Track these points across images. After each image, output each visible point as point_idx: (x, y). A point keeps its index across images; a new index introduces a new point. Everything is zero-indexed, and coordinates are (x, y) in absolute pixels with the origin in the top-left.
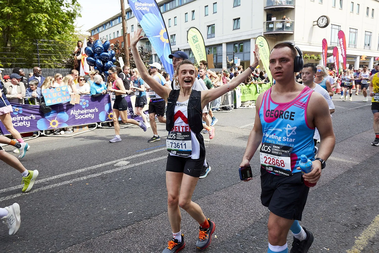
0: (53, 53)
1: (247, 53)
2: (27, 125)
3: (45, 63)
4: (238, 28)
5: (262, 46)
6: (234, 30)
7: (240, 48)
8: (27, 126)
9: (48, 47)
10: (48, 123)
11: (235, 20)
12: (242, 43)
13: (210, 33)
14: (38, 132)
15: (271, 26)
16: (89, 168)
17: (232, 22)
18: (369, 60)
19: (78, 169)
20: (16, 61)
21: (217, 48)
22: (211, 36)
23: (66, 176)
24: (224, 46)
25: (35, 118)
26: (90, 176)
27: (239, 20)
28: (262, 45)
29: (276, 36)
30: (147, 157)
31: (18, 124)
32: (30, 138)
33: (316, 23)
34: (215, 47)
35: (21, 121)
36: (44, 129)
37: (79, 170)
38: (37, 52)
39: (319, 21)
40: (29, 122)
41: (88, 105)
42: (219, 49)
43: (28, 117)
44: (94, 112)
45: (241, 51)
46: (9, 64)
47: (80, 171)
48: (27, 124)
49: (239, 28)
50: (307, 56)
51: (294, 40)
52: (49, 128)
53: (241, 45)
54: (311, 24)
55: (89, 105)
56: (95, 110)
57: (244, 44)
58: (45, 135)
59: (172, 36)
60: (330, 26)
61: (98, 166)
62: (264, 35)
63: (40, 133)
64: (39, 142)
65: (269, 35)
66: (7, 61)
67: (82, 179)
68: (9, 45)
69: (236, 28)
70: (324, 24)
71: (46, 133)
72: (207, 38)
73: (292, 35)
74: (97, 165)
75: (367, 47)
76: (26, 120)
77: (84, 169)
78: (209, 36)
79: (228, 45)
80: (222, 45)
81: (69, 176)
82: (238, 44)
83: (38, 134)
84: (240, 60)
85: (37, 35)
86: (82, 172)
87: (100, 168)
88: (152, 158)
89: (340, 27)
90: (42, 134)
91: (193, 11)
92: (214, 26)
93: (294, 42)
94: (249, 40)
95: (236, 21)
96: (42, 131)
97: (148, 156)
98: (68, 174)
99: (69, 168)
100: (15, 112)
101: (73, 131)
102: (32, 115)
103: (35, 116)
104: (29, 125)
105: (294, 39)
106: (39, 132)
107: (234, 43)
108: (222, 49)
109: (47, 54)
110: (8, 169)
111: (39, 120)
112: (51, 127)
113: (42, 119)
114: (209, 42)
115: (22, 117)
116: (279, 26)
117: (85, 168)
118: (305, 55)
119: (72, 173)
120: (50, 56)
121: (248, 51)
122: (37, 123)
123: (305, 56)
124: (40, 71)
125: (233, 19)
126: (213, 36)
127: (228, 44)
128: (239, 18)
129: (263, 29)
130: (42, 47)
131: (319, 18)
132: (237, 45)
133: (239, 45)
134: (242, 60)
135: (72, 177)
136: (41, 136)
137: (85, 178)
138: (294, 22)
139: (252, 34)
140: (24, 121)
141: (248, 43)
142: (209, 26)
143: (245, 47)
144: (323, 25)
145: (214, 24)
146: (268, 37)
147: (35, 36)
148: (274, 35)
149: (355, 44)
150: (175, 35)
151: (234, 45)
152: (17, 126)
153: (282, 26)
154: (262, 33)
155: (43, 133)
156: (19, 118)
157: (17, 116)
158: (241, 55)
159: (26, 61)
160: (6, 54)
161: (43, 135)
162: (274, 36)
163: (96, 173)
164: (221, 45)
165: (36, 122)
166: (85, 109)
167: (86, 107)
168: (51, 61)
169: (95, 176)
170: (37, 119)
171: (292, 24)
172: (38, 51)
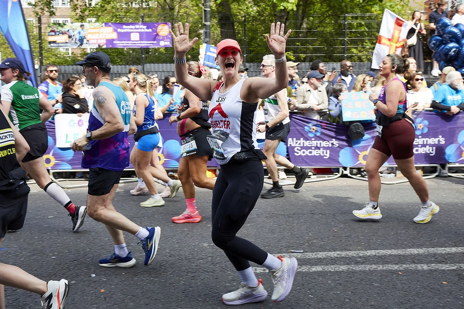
0: (367, 36)
2: (326, 155)
3: (353, 53)
8: (325, 157)
9: (360, 25)
10: (356, 155)
14: (339, 169)
16: (431, 250)
19: (410, 247)
20: (312, 51)
23: (391, 255)
25: (337, 145)
26: (434, 266)
31: (313, 153)
32: (326, 177)
35: (317, 148)
36: (349, 166)
37: (413, 249)
38: (343, 35)
40: (328, 151)
41: (426, 130)
43: (328, 143)
44: (437, 143)
46: (303, 56)
47: (415, 251)
48: (325, 153)
52: (356, 164)
55: (429, 130)
56: (439, 141)
58: (349, 175)
61: (448, 250)
63: (343, 172)
64: (341, 187)
66: (299, 52)
67: (419, 267)
68: (305, 26)
71: (351, 173)
74: (446, 247)
76: (324, 148)
77: (422, 250)
81: (395, 256)
83: (338, 172)
85: (346, 6)
86: (418, 254)
87: (455, 254)
90: (345, 172)
96: (345, 169)
98: (394, 252)
99: (393, 242)
100: (311, 132)
101: (395, 174)
102: (334, 140)
103: (337, 142)
104: (328, 155)
106: (341, 170)
109: (359, 37)
110: (301, 223)
111: (342, 148)
112: (360, 163)
113: (348, 148)
115: (319, 142)
117: (424, 249)
119: (400, 252)
120: (362, 41)
122: (340, 154)
124: (350, 66)
130: (351, 26)
135: (400, 259)
136: (344, 176)
137: (425, 267)
140: (321, 149)
147: (342, 8)
152: (310, 155)
155: (347, 172)
156: (314, 143)
157: (313, 139)
159: (324, 50)
160: (298, 41)
161: (347, 174)
163: (446, 263)
165: (339, 152)
166: (420, 137)
167: (422, 133)
168: (362, 50)
169: (444, 268)
170: (341, 147)
172: (346, 34)
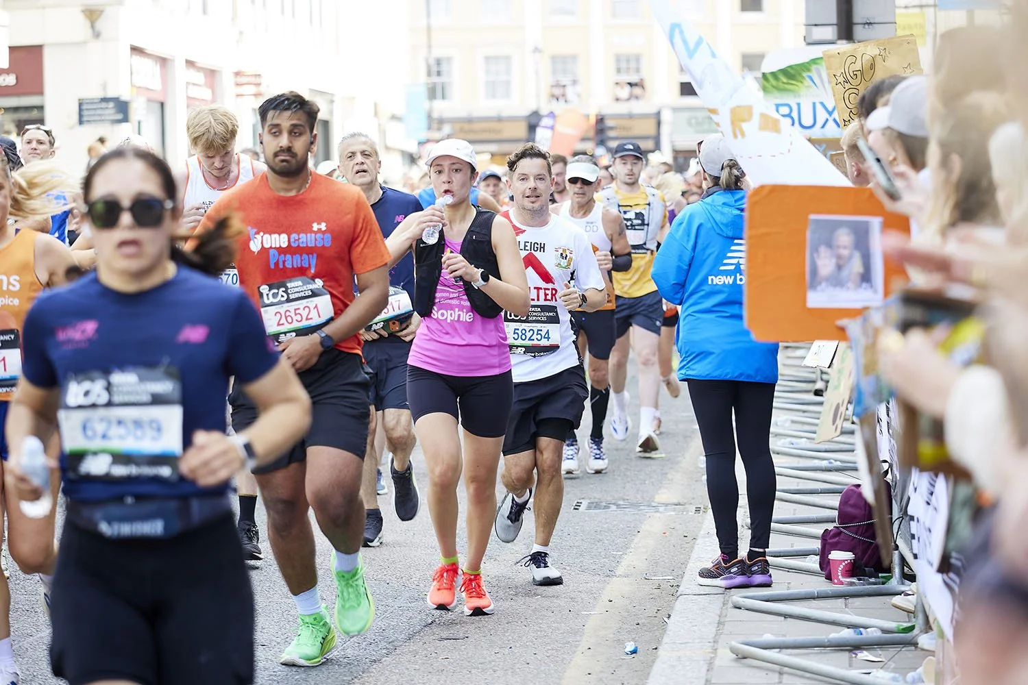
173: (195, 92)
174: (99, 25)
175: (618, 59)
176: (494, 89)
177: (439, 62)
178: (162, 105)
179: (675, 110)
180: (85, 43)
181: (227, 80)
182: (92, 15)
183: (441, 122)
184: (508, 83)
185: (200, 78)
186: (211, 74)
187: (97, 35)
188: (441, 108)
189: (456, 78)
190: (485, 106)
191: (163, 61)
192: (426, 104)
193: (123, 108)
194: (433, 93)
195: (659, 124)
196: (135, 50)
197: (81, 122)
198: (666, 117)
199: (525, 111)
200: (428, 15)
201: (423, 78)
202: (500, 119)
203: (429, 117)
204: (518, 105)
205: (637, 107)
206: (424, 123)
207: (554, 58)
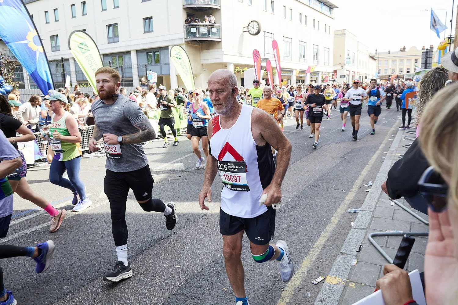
1: (165, 64)
4: (150, 30)
5: (180, 59)
6: (145, 32)
7: (155, 58)
11: (145, 19)
12: (158, 51)
13: (111, 35)
15: (193, 30)
17: (142, 22)
18: (305, 74)
21: (123, 57)
22: (114, 40)
24: (133, 55)
27: (151, 20)
28: (179, 57)
29: (201, 43)
30: (14, 228)
33: (246, 29)
34: (121, 55)
39: (249, 27)
42: (126, 58)
45: (158, 61)
49: (152, 31)
50: (239, 69)
51: (223, 50)
53: (156, 53)
54: (241, 30)
57: (160, 53)
59: (52, 37)
60: (262, 33)
62: (185, 41)
65: (192, 42)
69: (148, 30)
70: (255, 31)
72: (108, 43)
73: (219, 42)
75: (302, 60)
78: (111, 40)
79: (138, 54)
80: (130, 54)
82: (152, 52)
84: (156, 74)
88: (23, 230)
89: (273, 35)
91: (84, 3)
92: (117, 26)
93: (223, 52)
94: (166, 48)
95: (147, 21)
97: (15, 226)
105: (222, 48)
107: (147, 51)
108: (130, 58)
114: (111, 48)
116: (203, 30)
118: (237, 68)
121: (167, 62)
123: (236, 70)
125: (143, 18)
126: (116, 39)
127: (138, 51)
128: (151, 18)
129: (184, 33)
131: (250, 23)
132: (151, 54)
133: (154, 53)
134: (159, 74)
138: (221, 27)
139: (170, 40)
141: (165, 51)
142: (109, 26)
143: (162, 57)
144: (255, 33)
145: (117, 24)
146: (191, 44)
148: (198, 42)
149: (290, 55)
150: (57, 36)
151: (147, 53)
153: (206, 30)
154: (183, 38)
158: (157, 67)
162: (198, 44)
164: (128, 53)
171: (219, 29)
173: (352, 74)
174: (343, 67)
175: (400, 69)
176: (385, 73)
177: (379, 70)
178: (349, 75)
179: (406, 74)
180: (341, 70)
181: (356, 73)
182: (342, 67)
183: (379, 76)
184: (387, 72)
185: (353, 73)
186: (354, 72)
187: (343, 69)
188: (379, 75)
189: (381, 72)
190: (384, 74)
191: (349, 71)
192: (377, 74)
193: (345, 76)
194: (378, 73)
195: (404, 76)
196: (347, 70)
197: (340, 77)
198: (405, 75)
199: (389, 75)
200: (378, 65)
201: (377, 72)
202: (386, 76)
203: (378, 76)
204: (388, 74)
205: (402, 74)
206: (377, 76)
207: (392, 69)
